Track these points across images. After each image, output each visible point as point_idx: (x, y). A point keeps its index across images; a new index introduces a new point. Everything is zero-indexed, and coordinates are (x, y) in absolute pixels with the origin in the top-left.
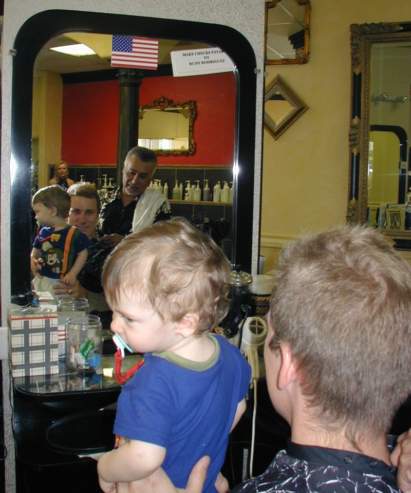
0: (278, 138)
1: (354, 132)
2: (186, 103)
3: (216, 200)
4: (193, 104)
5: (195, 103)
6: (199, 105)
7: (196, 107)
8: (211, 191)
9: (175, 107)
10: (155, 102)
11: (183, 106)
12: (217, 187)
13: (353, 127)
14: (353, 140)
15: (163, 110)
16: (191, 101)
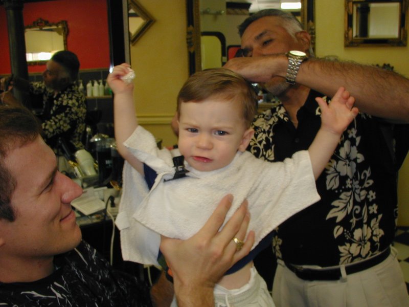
0: (135, 43)
1: (189, 37)
2: (59, 23)
3: (89, 95)
4: (65, 23)
5: (66, 22)
6: (70, 24)
7: (67, 26)
8: (85, 89)
9: (50, 26)
10: (34, 23)
11: (57, 25)
12: (89, 85)
13: (189, 33)
14: (190, 43)
15: (41, 30)
16: (63, 21)
